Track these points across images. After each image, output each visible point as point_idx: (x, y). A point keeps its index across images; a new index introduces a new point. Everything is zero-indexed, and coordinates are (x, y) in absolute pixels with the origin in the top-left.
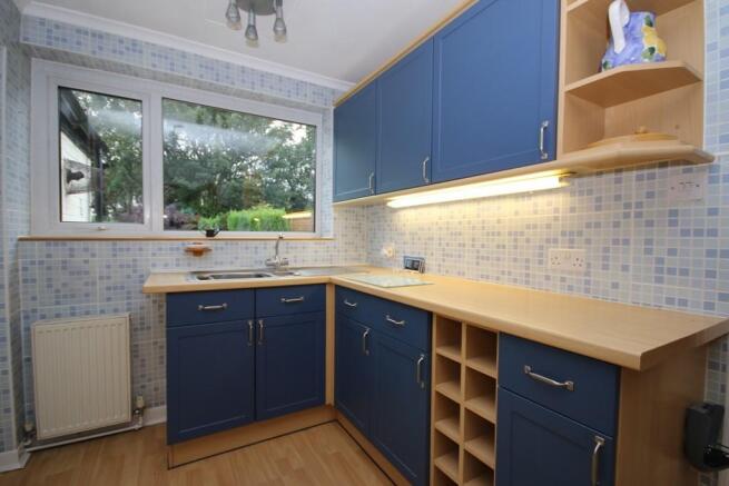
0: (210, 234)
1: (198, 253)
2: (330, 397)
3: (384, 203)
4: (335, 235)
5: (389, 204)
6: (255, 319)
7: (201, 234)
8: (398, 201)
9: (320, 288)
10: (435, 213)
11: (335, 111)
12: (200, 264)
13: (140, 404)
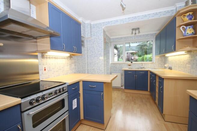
0: (132, 62)
1: (130, 65)
2: (149, 90)
3: (165, 56)
4: (156, 62)
5: (166, 56)
6: (136, 75)
7: (130, 62)
8: (167, 55)
9: (147, 71)
10: (177, 57)
11: (156, 37)
12: (130, 67)
13: (122, 85)
